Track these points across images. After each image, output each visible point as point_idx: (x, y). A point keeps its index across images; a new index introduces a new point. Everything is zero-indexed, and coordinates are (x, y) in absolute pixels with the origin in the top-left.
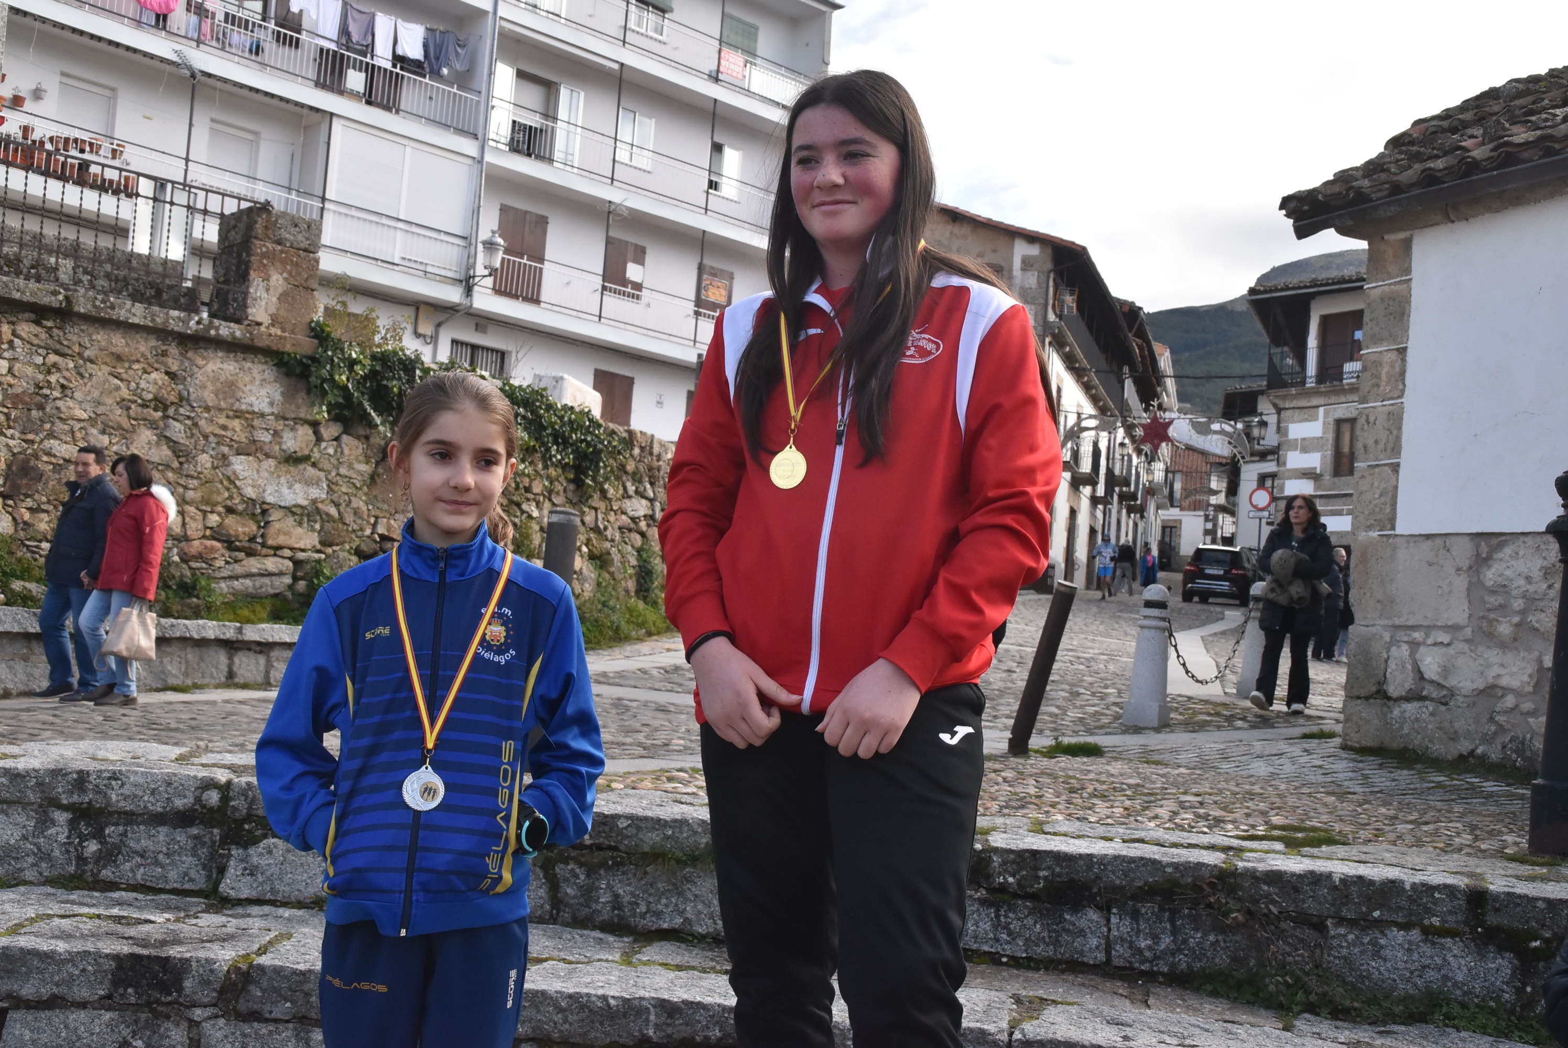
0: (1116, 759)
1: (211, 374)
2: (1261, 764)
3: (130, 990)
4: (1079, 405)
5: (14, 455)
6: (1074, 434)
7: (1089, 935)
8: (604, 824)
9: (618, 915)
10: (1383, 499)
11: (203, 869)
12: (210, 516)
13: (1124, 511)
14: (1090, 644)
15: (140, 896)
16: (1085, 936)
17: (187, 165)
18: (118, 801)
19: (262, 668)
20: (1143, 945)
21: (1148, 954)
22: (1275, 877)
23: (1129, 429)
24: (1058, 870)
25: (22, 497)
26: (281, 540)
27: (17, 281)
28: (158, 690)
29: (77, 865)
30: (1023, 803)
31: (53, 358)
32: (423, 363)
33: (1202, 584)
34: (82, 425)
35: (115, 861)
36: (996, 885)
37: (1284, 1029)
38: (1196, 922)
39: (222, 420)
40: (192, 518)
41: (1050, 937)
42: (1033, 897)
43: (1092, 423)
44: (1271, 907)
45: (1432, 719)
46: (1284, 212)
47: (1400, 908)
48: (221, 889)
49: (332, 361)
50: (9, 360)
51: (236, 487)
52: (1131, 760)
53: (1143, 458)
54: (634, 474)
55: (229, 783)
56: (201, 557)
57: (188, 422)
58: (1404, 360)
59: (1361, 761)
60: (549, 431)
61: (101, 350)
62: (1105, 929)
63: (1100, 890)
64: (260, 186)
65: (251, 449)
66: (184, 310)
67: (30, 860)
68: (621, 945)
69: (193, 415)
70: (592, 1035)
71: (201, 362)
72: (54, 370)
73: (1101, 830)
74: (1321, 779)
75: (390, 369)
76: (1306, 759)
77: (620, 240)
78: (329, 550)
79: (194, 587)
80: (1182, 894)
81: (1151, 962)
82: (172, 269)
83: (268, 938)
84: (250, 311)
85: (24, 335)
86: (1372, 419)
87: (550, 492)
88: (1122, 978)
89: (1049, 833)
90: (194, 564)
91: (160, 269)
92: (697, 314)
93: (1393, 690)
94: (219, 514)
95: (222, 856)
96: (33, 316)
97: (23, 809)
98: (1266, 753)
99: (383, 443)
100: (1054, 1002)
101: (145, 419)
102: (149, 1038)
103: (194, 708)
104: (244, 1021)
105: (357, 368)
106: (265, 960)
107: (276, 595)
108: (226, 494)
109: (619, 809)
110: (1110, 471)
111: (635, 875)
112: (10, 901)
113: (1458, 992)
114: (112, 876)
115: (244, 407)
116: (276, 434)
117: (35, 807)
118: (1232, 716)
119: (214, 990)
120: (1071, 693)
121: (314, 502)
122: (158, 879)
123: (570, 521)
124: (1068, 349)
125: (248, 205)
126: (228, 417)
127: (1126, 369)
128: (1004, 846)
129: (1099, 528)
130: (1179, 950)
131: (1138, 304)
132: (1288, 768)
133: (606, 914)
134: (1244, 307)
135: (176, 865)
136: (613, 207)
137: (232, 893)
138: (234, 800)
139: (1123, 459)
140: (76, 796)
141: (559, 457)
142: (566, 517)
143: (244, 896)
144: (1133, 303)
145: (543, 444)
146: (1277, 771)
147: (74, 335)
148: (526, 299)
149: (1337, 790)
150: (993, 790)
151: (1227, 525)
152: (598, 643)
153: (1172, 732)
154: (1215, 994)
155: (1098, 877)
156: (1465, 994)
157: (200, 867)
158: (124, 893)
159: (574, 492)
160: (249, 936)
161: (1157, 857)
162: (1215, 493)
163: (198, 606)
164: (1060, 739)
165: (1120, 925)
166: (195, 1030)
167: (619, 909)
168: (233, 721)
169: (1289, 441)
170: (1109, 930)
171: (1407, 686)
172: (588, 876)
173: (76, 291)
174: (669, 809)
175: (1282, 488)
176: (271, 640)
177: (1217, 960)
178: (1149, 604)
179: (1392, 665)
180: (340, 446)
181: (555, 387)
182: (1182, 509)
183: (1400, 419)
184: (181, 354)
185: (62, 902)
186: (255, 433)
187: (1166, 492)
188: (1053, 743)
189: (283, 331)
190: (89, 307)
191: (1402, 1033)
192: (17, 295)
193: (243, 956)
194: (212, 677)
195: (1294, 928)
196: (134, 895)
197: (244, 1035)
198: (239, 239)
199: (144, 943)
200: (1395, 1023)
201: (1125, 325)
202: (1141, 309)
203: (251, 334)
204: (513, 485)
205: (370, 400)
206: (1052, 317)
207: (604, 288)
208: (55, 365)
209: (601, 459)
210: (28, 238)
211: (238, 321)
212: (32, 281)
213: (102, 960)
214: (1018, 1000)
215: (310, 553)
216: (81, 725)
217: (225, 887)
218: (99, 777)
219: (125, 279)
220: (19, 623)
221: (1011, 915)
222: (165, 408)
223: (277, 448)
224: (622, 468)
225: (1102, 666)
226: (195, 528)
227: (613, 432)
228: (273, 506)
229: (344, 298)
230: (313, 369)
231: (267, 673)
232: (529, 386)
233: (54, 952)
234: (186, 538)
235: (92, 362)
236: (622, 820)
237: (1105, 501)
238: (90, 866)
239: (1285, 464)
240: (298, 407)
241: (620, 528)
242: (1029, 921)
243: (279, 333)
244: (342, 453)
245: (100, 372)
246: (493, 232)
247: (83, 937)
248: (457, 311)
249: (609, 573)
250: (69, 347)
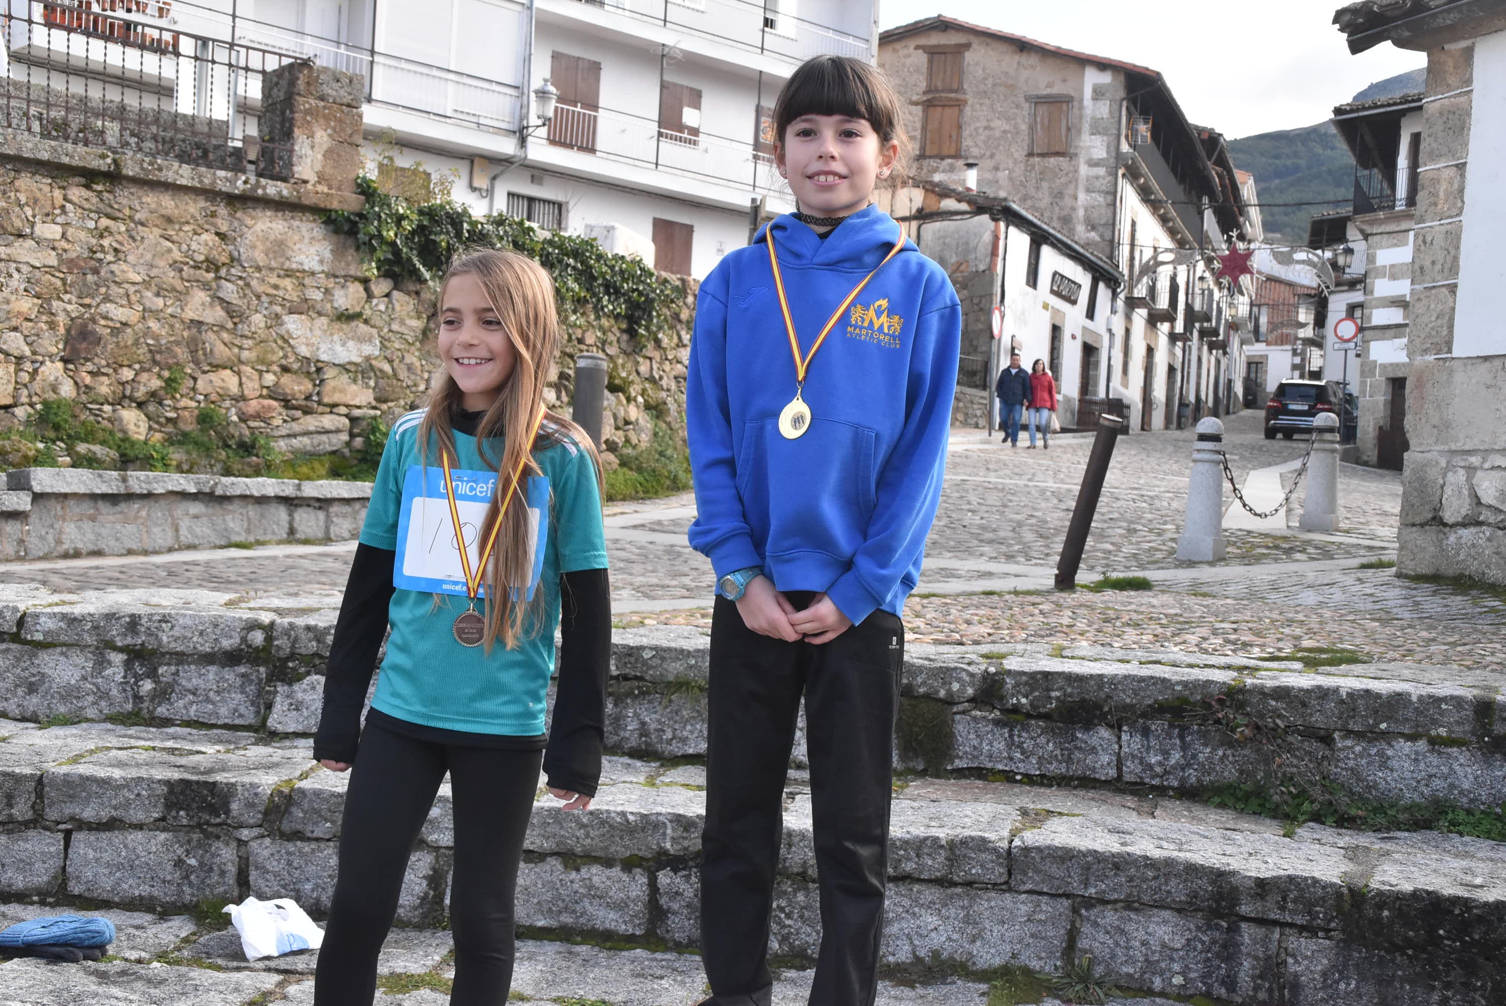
0: (1163, 592)
1: (261, 234)
2: (1311, 593)
3: (182, 813)
4: (1155, 239)
5: (72, 319)
6: (1151, 268)
7: (1101, 752)
8: (630, 655)
9: (646, 742)
10: (1439, 322)
11: (252, 705)
12: (265, 375)
13: (1205, 348)
14: (1157, 483)
15: (194, 731)
16: (1096, 754)
17: (234, 22)
18: (169, 643)
19: (322, 523)
20: (1153, 761)
21: (1158, 769)
22: (1282, 693)
23: (1209, 261)
24: (1069, 690)
25: (82, 361)
26: (337, 398)
27: (65, 145)
28: (222, 547)
29: (134, 702)
30: (1052, 631)
31: (104, 222)
32: (470, 216)
33: (1284, 421)
34: (137, 287)
35: (169, 699)
36: (1009, 706)
37: (1284, 836)
38: (1205, 738)
39: (274, 280)
40: (248, 377)
41: (1062, 755)
42: (1046, 717)
43: (1170, 257)
44: (1278, 721)
45: (1489, 544)
46: (1337, 26)
47: (1407, 720)
48: (269, 724)
49: (380, 217)
50: (62, 225)
51: (290, 345)
52: (1178, 593)
53: (1226, 292)
54: (688, 322)
55: (272, 624)
56: (259, 417)
57: (241, 283)
58: (1463, 176)
59: (1415, 589)
60: (600, 281)
61: (151, 212)
62: (1117, 747)
63: (1110, 709)
64: (308, 41)
65: (304, 307)
66: (232, 170)
67: (91, 698)
68: (647, 769)
69: (244, 275)
70: (612, 849)
71: (249, 222)
72: (106, 234)
73: (1120, 654)
74: (1370, 606)
75: (438, 223)
76: (1359, 587)
77: (675, 85)
78: (384, 407)
79: (253, 447)
80: (1191, 710)
81: (1161, 777)
82: (220, 129)
83: (309, 766)
84: (295, 169)
85: (75, 199)
86: (1429, 239)
87: (604, 343)
88: (1133, 793)
89: (1067, 657)
90: (252, 424)
91: (206, 129)
92: (756, 157)
93: (1449, 516)
94: (275, 373)
95: (268, 692)
96: (83, 180)
97: (81, 651)
98: (1318, 583)
99: (433, 298)
100: (1060, 814)
101: (198, 281)
102: (202, 856)
103: (255, 562)
104: (288, 840)
105: (405, 223)
106: (305, 784)
107: (334, 453)
108: (281, 354)
109: (645, 642)
110: (1189, 307)
111: (660, 703)
112: (75, 736)
113: (1465, 800)
114: (167, 713)
115: (294, 266)
116: (327, 291)
117: (91, 649)
118: (1291, 548)
119: (259, 812)
120: (1128, 530)
121: (368, 359)
122: (210, 715)
123: (597, 365)
124: (1142, 181)
125: (291, 60)
126: (279, 276)
127: (1206, 200)
128: (1017, 668)
129: (1178, 366)
130: (1189, 765)
131: (1217, 131)
132: (1338, 596)
133: (633, 742)
134: (1333, 130)
135: (226, 701)
136: (666, 50)
137: (280, 728)
138: (277, 639)
139: (1203, 293)
140: (129, 639)
141: (611, 307)
142: (594, 362)
143: (291, 730)
144: (1212, 129)
145: (594, 295)
146: (1327, 600)
147: (124, 198)
148: (581, 149)
149: (1384, 616)
150: (1025, 621)
151: (1315, 359)
152: (656, 493)
153: (1227, 565)
154: (1222, 806)
155: (1109, 697)
156: (1471, 801)
157: (248, 704)
158: (178, 729)
159: (628, 342)
160: (294, 764)
161: (1166, 676)
162: (1303, 325)
163: (258, 464)
164: (1108, 574)
165: (1131, 742)
166: (243, 849)
167: (646, 736)
168: (291, 574)
169: (1376, 269)
170: (1121, 747)
171: (1464, 512)
172: (616, 705)
173: (124, 153)
174: (693, 641)
175: (1369, 318)
176: (329, 496)
177: (1226, 774)
178: (1203, 438)
179: (1448, 491)
180: (390, 302)
181: (606, 237)
182: (1268, 343)
183: (1459, 238)
184: (230, 214)
185: (120, 736)
186: (307, 292)
187: (1250, 326)
188: (1101, 577)
189: (330, 188)
190: (137, 169)
191: (1406, 838)
192: (66, 160)
193: (286, 781)
194: (274, 533)
195: (1302, 742)
196: (188, 730)
197: (289, 853)
198: (282, 95)
199: (195, 770)
200: (1399, 830)
201: (1203, 154)
202: (1221, 135)
203: (298, 192)
204: (566, 337)
205: (419, 255)
206: (1125, 148)
207: (660, 134)
208: (107, 229)
209: (653, 308)
210: (75, 101)
211: (285, 180)
212: (81, 145)
213: (155, 786)
214: (1024, 812)
215: (365, 410)
216: (144, 580)
217: (272, 722)
218: (150, 620)
219: (172, 140)
220: (84, 483)
221: (1024, 734)
222: (217, 269)
223: (329, 306)
224: (676, 317)
225: (1165, 504)
226: (251, 387)
227: (666, 281)
228: (327, 363)
229: (390, 153)
230: (361, 226)
231: (327, 529)
232: (579, 237)
233: (110, 778)
234: (243, 398)
235: (143, 224)
236: (647, 651)
237: (1184, 338)
238: (146, 704)
239: (1372, 292)
240: (348, 264)
241: (676, 378)
242: (1042, 740)
243: (326, 190)
244: (393, 309)
245: (152, 235)
246: (546, 81)
247: (138, 765)
248: (512, 163)
249: (665, 422)
250: (119, 210)
